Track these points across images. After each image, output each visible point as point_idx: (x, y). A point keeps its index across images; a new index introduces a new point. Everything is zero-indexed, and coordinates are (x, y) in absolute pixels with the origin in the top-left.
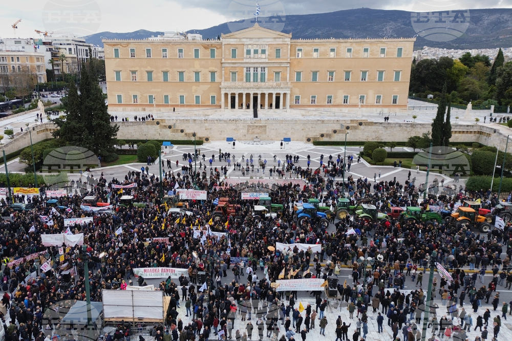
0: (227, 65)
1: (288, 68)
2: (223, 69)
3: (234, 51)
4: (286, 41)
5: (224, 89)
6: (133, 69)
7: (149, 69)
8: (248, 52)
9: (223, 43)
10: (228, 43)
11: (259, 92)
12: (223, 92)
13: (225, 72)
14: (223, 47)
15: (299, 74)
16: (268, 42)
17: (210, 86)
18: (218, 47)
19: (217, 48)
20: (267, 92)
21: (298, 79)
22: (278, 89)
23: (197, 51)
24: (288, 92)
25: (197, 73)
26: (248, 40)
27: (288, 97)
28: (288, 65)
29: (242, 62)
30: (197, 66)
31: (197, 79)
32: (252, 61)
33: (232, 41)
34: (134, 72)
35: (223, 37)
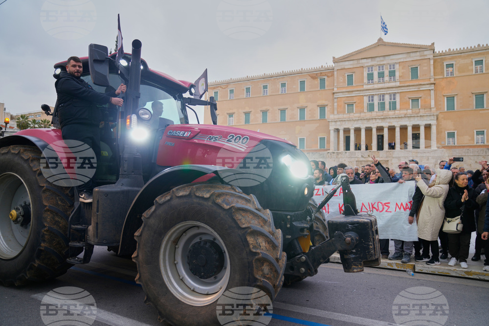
0: (340, 95)
1: (432, 92)
2: (335, 100)
3: (350, 77)
4: (426, 55)
5: (333, 123)
6: (231, 111)
7: (247, 110)
8: (370, 77)
9: (336, 69)
10: (342, 67)
11: (385, 124)
12: (332, 127)
13: (337, 105)
14: (335, 73)
15: (451, 99)
16: (398, 59)
17: (318, 125)
18: (330, 75)
19: (328, 77)
20: (397, 124)
21: (451, 107)
22: (416, 119)
23: (302, 83)
24: (433, 122)
25: (302, 110)
26: (369, 60)
27: (434, 129)
28: (432, 87)
29: (362, 89)
30: (302, 100)
31: (302, 117)
32: (376, 86)
33: (347, 65)
34: (231, 115)
35: (336, 61)
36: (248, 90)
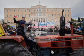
2: (32, 14)
4: (46, 8)
7: (15, 14)
12: (32, 18)
14: (32, 9)
16: (42, 8)
19: (30, 9)
20: (42, 18)
22: (45, 18)
23: (26, 10)
25: (26, 15)
26: (37, 8)
29: (36, 12)
30: (26, 13)
32: (38, 12)
33: (34, 8)
34: (11, 15)
35: (32, 7)
36: (15, 10)
